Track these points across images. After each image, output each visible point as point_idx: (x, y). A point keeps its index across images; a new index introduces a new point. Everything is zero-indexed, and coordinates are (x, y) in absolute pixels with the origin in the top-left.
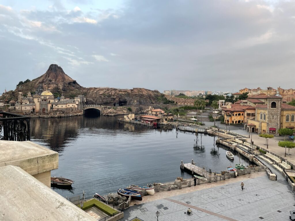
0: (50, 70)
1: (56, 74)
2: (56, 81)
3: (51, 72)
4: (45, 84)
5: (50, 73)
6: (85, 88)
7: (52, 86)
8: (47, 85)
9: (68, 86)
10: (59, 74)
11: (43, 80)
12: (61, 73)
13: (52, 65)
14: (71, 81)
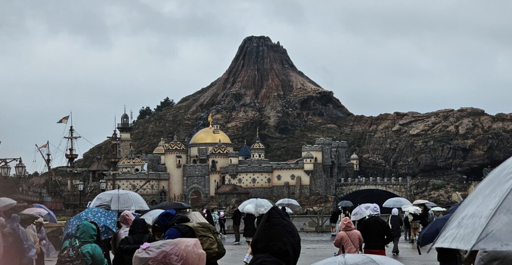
0: (241, 57)
1: (258, 70)
2: (257, 98)
3: (243, 66)
4: (218, 112)
5: (240, 69)
6: (362, 117)
7: (241, 114)
8: (224, 112)
9: (299, 114)
10: (272, 69)
11: (215, 95)
12: (279, 67)
13: (249, 40)
14: (311, 94)
